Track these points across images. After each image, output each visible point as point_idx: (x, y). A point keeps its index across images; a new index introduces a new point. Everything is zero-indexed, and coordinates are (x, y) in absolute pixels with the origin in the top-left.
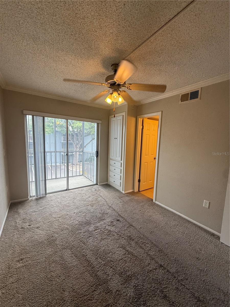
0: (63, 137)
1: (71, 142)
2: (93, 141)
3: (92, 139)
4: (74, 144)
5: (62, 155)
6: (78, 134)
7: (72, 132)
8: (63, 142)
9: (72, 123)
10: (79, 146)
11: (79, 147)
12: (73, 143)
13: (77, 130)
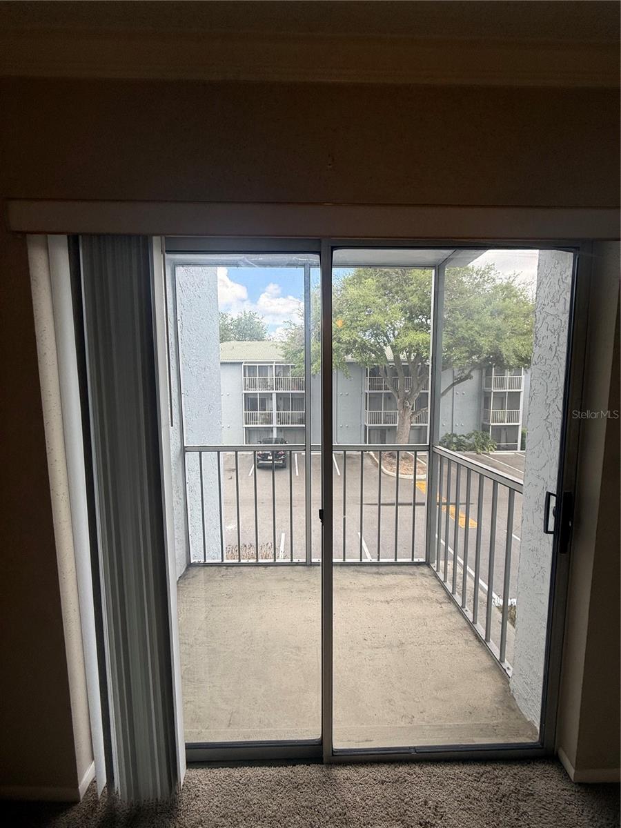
0: (368, 377)
1: (389, 391)
2: (455, 387)
3: (451, 383)
4: (397, 397)
5: (366, 427)
6: (410, 368)
7: (394, 364)
8: (367, 391)
9: (392, 335)
10: (412, 404)
11: (411, 407)
12: (396, 395)
13: (409, 357)
